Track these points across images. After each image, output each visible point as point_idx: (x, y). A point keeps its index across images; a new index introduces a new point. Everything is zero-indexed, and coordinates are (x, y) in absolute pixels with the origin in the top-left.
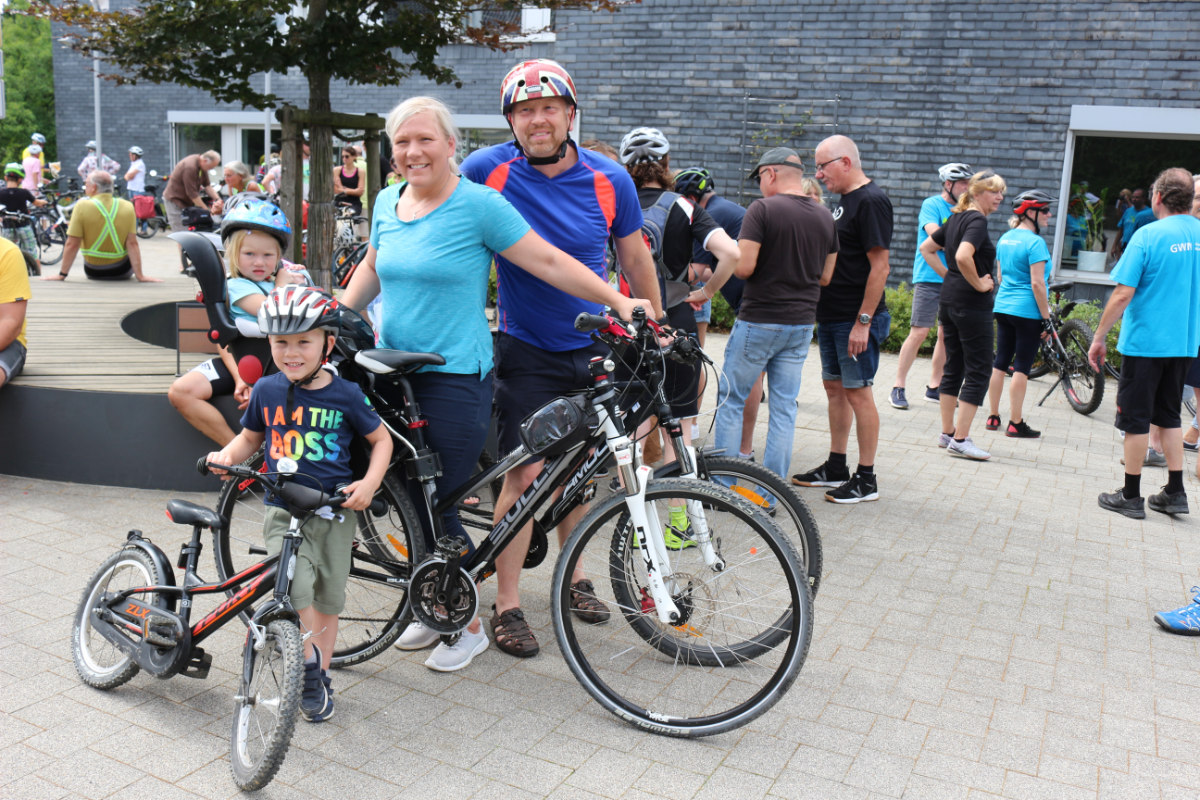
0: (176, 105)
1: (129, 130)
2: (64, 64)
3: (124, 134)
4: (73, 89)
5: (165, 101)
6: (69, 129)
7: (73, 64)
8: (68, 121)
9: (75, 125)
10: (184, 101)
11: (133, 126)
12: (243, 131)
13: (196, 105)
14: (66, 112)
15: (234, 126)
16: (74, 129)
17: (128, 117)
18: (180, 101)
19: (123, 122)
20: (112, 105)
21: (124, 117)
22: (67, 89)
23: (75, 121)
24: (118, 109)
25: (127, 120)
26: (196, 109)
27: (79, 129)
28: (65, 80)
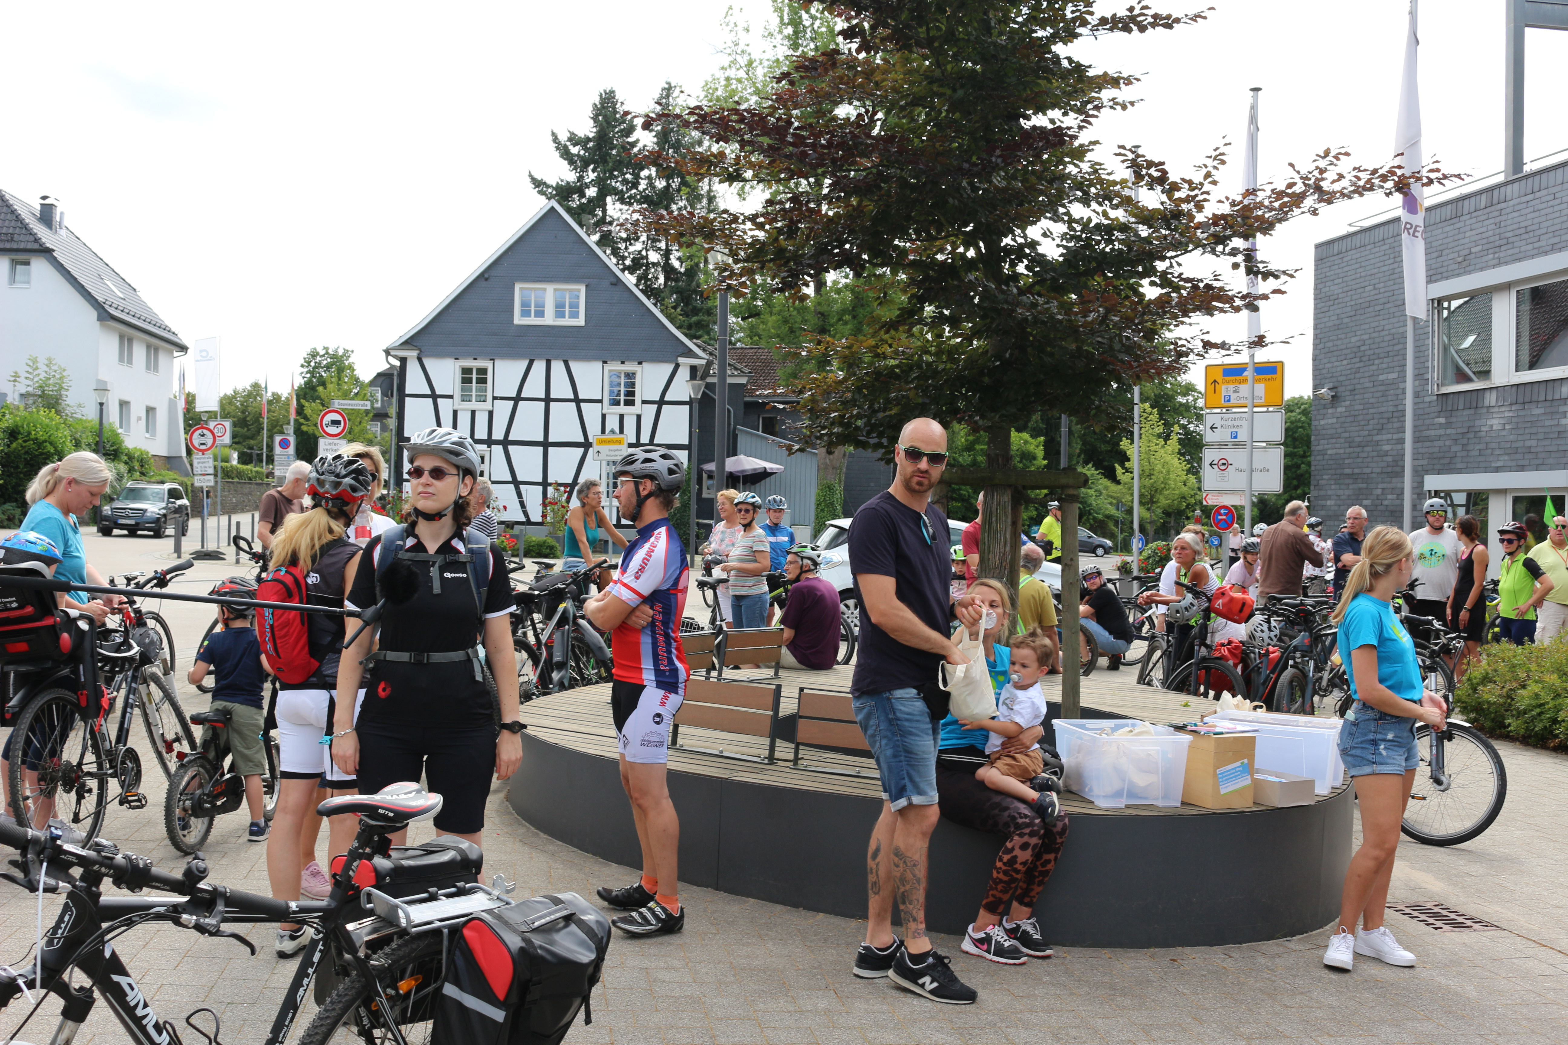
0: (1437, 467)
1: (1386, 503)
2: (1322, 422)
3: (1380, 508)
4: (1329, 452)
5: (1425, 462)
6: (1323, 503)
7: (1330, 421)
8: (1322, 493)
9: (1329, 498)
10: (1447, 461)
11: (1389, 497)
12: (1516, 500)
13: (1459, 466)
14: (1322, 482)
15: (1503, 492)
16: (1329, 503)
17: (1385, 485)
18: (1442, 461)
19: (1379, 492)
20: (1368, 470)
21: (1381, 486)
22: (1323, 453)
23: (1330, 492)
24: (1374, 475)
25: (1383, 489)
26: (1459, 471)
27: (1333, 502)
28: (1322, 442)
